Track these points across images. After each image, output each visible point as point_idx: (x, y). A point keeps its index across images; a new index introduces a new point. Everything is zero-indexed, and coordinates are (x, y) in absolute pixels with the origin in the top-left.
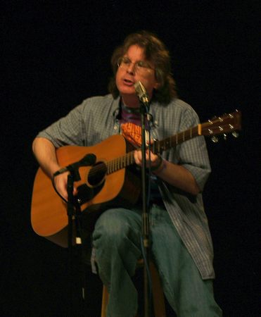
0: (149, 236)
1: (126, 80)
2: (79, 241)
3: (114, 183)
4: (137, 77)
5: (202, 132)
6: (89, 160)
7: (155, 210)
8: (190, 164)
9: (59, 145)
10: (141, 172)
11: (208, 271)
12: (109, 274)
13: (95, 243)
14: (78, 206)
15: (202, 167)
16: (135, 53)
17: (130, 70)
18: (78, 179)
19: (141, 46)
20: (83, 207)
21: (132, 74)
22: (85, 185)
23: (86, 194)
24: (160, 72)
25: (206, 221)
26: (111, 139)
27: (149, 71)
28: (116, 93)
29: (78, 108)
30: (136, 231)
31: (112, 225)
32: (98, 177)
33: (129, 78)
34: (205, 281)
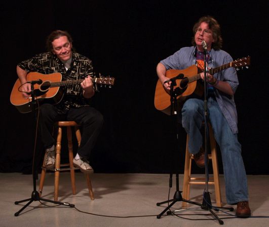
0: (207, 110)
1: (199, 39)
2: (175, 113)
3: (192, 87)
4: (204, 37)
5: (232, 65)
6: (181, 76)
7: (210, 99)
8: (229, 81)
9: (168, 68)
10: (204, 82)
11: (236, 130)
12: (189, 128)
13: (182, 114)
14: (176, 97)
15: (235, 82)
16: (204, 26)
17: (201, 34)
18: (176, 85)
19: (207, 22)
20: (178, 98)
21: (202, 36)
22: (179, 88)
23: (179, 91)
24: (215, 35)
25: (235, 106)
26: (192, 67)
27: (210, 34)
28: (195, 44)
29: (178, 52)
30: (202, 108)
31: (191, 106)
32: (185, 84)
33: (201, 37)
34: (234, 134)
